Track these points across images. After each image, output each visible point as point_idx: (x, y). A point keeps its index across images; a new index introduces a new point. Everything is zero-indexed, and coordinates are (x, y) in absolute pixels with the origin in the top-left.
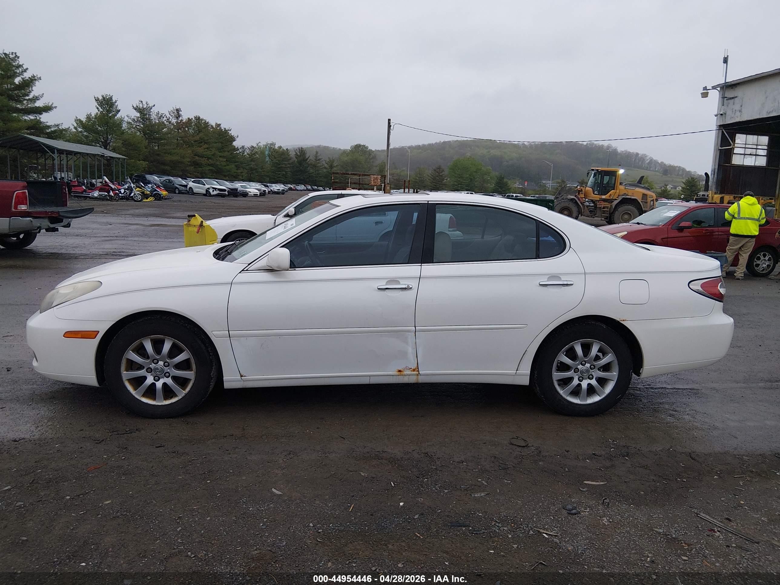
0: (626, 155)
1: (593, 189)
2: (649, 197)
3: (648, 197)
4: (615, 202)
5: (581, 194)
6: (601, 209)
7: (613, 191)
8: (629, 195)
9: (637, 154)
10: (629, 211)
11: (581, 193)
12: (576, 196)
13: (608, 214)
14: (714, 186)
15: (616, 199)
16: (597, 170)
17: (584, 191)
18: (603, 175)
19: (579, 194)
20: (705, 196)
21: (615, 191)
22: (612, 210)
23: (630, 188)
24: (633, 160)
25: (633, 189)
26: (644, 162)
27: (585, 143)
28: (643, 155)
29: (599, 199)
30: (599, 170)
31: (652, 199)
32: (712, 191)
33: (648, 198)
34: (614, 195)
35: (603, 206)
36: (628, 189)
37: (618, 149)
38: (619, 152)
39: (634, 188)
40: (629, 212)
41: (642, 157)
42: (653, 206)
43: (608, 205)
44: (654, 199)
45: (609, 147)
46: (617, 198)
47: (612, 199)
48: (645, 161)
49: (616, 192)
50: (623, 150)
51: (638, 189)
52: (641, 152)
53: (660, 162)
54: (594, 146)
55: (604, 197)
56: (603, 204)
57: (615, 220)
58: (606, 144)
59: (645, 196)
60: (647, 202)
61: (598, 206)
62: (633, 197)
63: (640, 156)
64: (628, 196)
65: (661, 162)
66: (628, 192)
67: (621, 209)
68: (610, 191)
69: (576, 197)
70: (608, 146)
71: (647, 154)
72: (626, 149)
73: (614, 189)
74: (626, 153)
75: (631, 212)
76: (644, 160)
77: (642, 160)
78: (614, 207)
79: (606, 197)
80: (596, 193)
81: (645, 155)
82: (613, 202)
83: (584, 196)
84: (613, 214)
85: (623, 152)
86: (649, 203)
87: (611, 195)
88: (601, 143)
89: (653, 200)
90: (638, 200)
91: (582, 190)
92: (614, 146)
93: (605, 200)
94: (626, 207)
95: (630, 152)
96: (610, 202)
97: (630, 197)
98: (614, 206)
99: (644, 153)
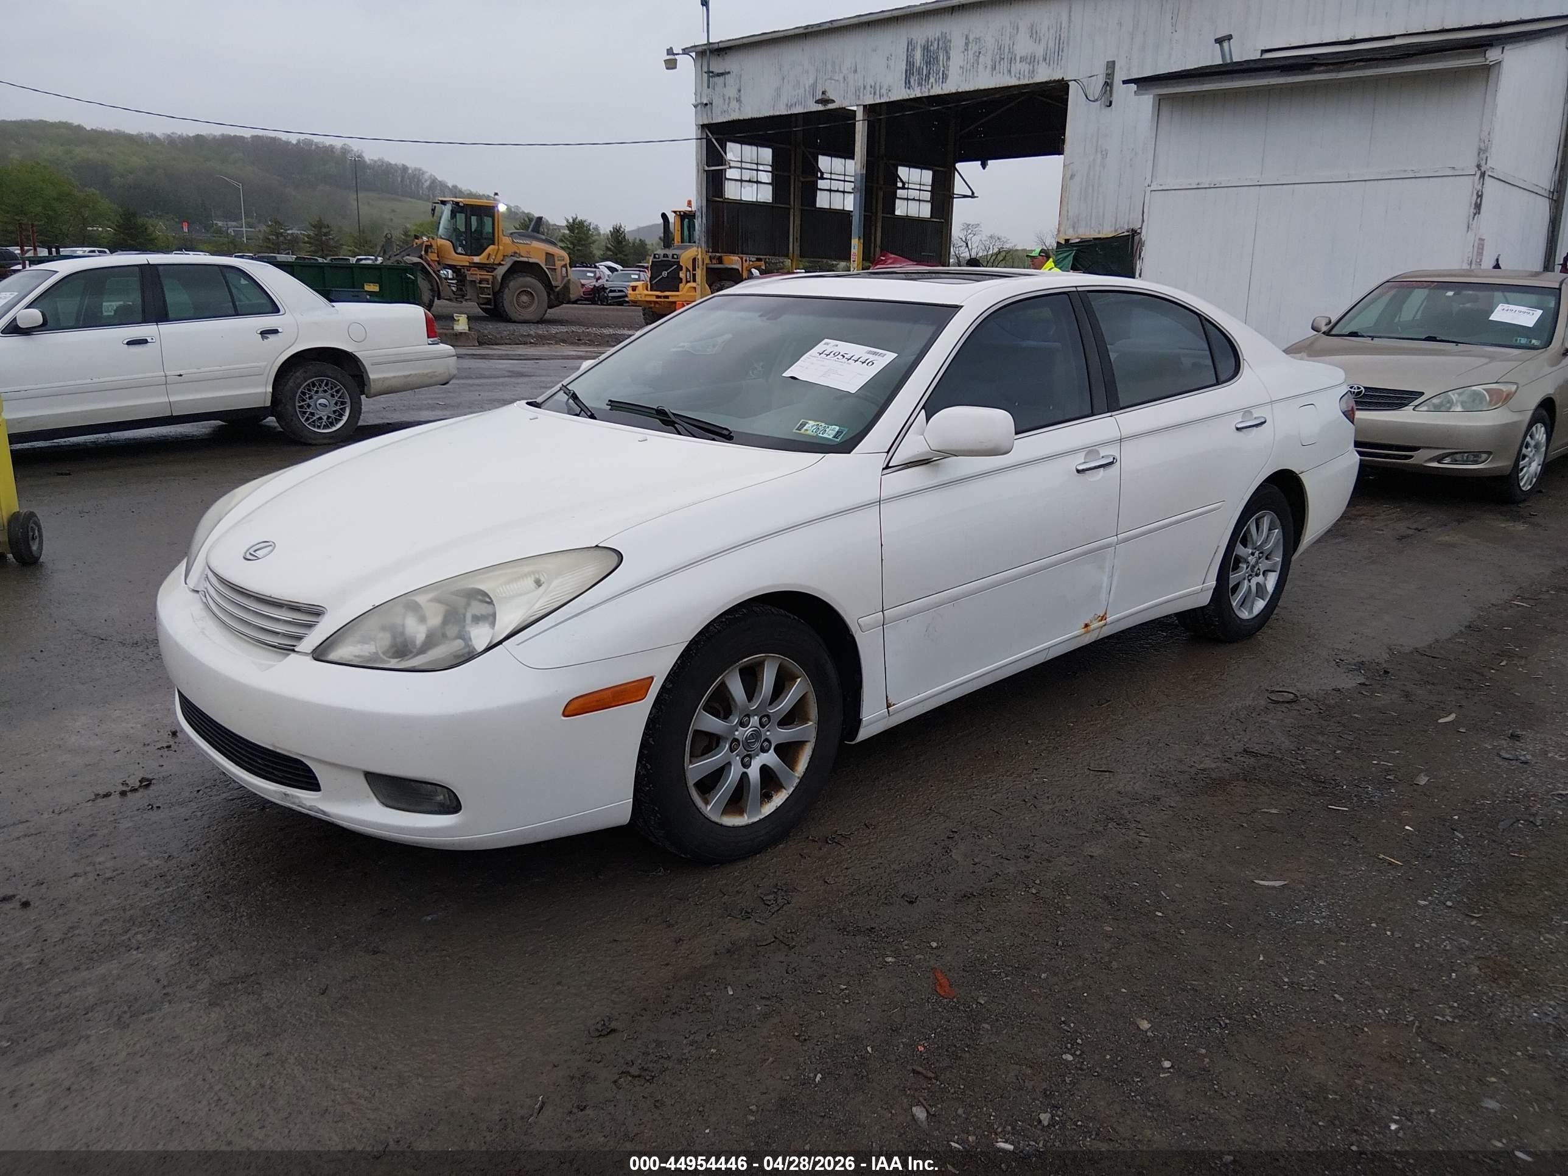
0: (383, 168)
1: (451, 242)
2: (559, 260)
3: (556, 259)
4: (501, 271)
5: (432, 252)
6: (475, 286)
7: (492, 247)
8: (522, 254)
9: (405, 169)
10: (527, 287)
11: (430, 250)
12: (421, 257)
13: (489, 295)
14: (703, 239)
15: (500, 264)
16: (457, 203)
17: (435, 246)
18: (469, 215)
19: (426, 252)
20: (667, 257)
21: (496, 247)
22: (497, 288)
23: (522, 242)
24: (399, 180)
25: (527, 244)
26: (420, 185)
27: (293, 139)
28: (416, 169)
29: (468, 264)
30: (461, 204)
31: (563, 263)
32: (701, 247)
33: (557, 263)
34: (496, 256)
35: (479, 277)
36: (518, 243)
37: (364, 155)
38: (368, 162)
39: (528, 242)
40: (529, 290)
41: (415, 175)
42: (567, 276)
43: (488, 277)
44: (566, 264)
45: (345, 151)
46: (502, 260)
47: (494, 264)
48: (423, 184)
49: (499, 249)
50: (376, 158)
51: (536, 244)
52: (412, 164)
53: (450, 185)
54: (313, 147)
55: (476, 259)
56: (477, 275)
57: (505, 305)
58: (338, 143)
59: (549, 256)
60: (555, 269)
61: (468, 278)
62: (531, 260)
63: (410, 171)
64: (522, 257)
65: (453, 186)
66: (519, 249)
67: (515, 284)
68: (486, 249)
69: (422, 259)
70: (342, 148)
71: (424, 169)
72: (380, 156)
73: (493, 244)
74: (383, 165)
75: (533, 289)
76: (419, 180)
77: (416, 180)
78: (500, 281)
79: (480, 259)
80: (460, 250)
81: (420, 170)
82: (495, 269)
83: (438, 257)
84: (501, 294)
85: (375, 162)
86: (558, 271)
87: (489, 254)
88: (328, 141)
89: (565, 266)
90: (541, 264)
91: (431, 246)
92: (355, 150)
93: (480, 266)
94: (521, 279)
95: (390, 164)
96: (490, 270)
97: (525, 259)
98: (499, 278)
99: (418, 166)
